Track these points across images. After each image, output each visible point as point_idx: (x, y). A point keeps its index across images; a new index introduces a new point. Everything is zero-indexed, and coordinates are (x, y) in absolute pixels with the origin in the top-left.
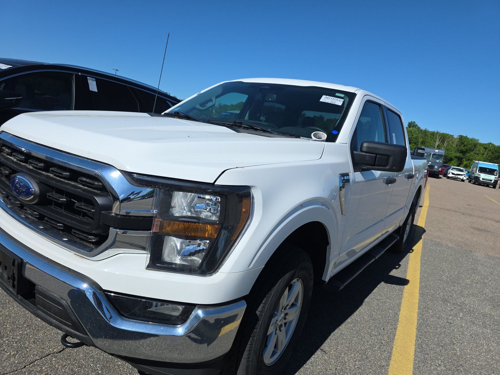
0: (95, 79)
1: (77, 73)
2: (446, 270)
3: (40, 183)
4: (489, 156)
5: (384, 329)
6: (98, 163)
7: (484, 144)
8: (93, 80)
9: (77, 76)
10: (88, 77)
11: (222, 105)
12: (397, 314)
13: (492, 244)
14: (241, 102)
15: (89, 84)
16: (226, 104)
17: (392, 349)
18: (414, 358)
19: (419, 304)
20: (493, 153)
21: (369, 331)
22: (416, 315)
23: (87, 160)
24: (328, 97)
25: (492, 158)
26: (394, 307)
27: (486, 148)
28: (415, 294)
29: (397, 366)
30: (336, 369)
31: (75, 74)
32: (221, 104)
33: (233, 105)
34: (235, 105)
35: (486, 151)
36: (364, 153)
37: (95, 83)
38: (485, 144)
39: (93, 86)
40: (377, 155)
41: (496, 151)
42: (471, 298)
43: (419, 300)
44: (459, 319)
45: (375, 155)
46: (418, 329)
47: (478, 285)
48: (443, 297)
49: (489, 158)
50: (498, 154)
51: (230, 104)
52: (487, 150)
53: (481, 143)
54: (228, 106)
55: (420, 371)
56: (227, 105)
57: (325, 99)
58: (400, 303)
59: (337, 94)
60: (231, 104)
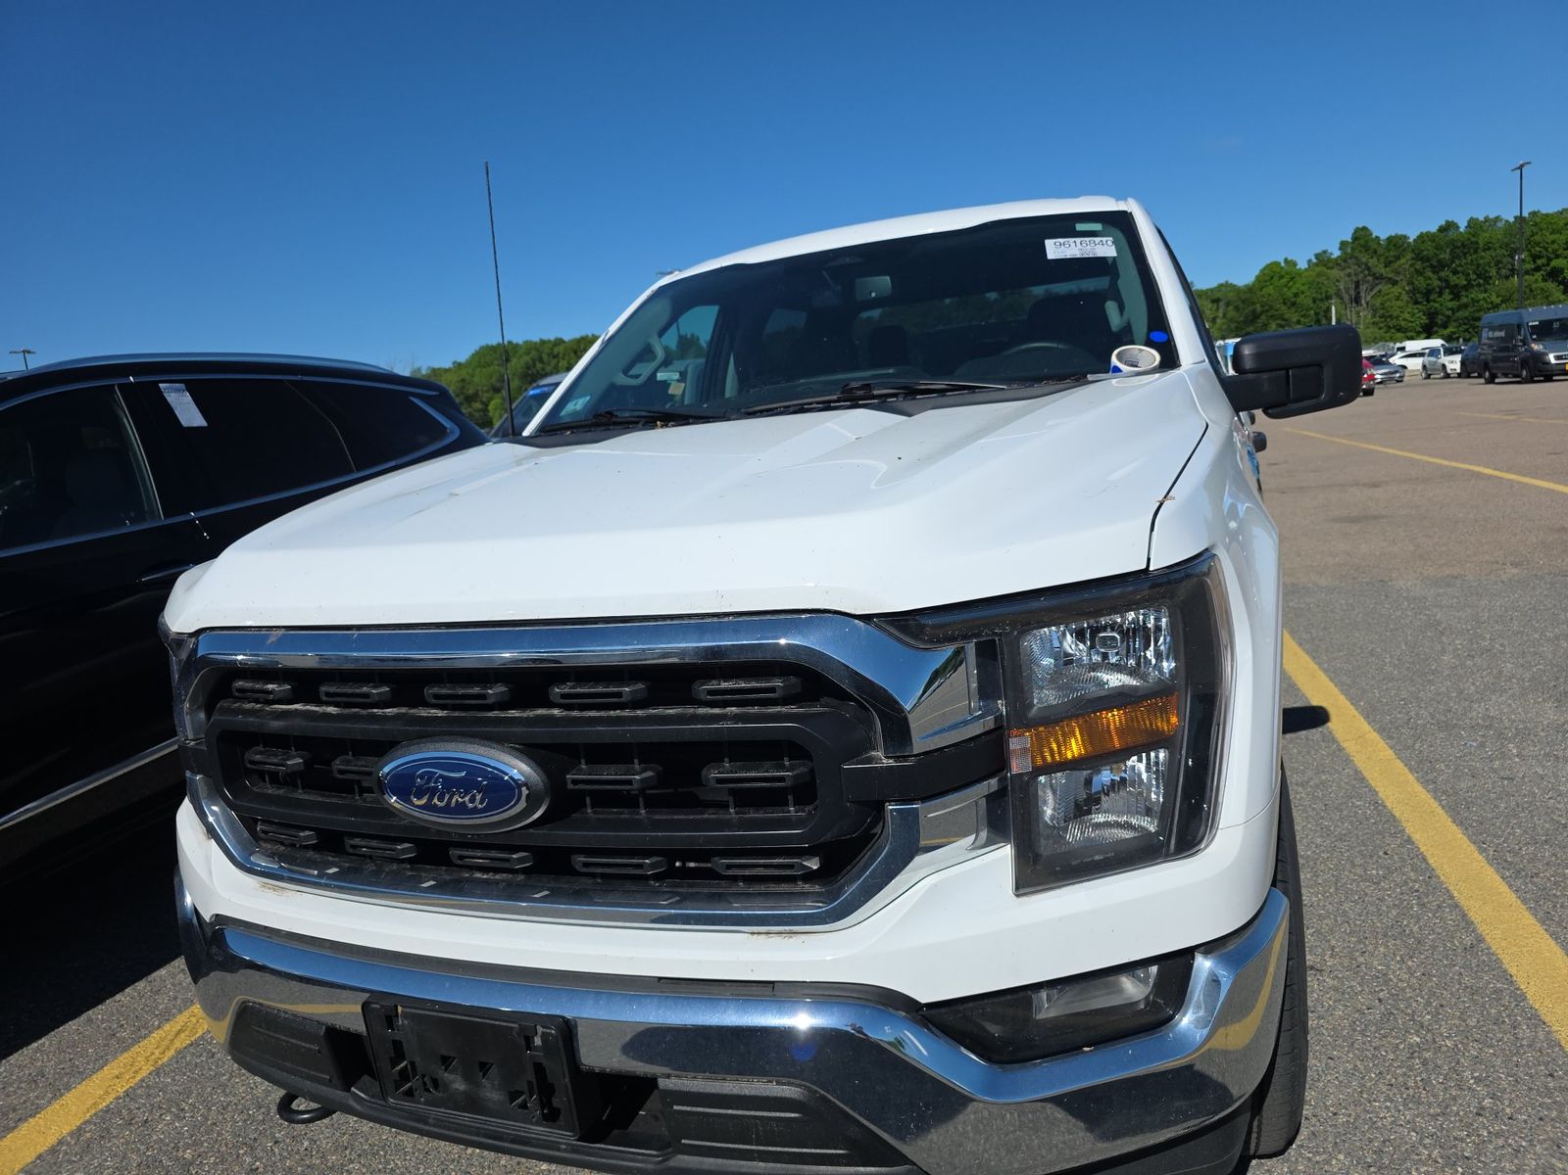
0: (182, 386)
1: (123, 381)
2: (1378, 650)
3: (529, 750)
4: (1231, 320)
5: (1386, 853)
6: (769, 617)
7: (1207, 290)
8: (178, 390)
9: (126, 388)
10: (160, 385)
11: (424, 372)
12: (1378, 805)
13: (1412, 548)
14: (482, 348)
15: (173, 405)
16: (436, 367)
17: (1452, 897)
18: (1519, 898)
19: (1399, 758)
20: (1237, 308)
21: (1359, 871)
22: (1418, 788)
23: (715, 620)
24: (1062, 240)
25: (1238, 323)
26: (1354, 787)
27: (1216, 301)
28: (1367, 736)
29: (1499, 932)
30: (1380, 1000)
31: (119, 385)
32: (419, 369)
33: (460, 364)
34: (467, 360)
35: (1218, 308)
36: (1250, 376)
37: (187, 397)
38: (1212, 290)
39: (188, 413)
40: (1287, 370)
41: (1243, 302)
42: (1494, 698)
43: (1391, 748)
44: (1517, 760)
45: (1283, 373)
46: (1461, 823)
47: (1478, 660)
48: (1432, 719)
49: (1233, 326)
50: (1250, 309)
51: (448, 365)
52: (1221, 304)
53: (1202, 291)
54: (446, 371)
55: (1558, 922)
56: (439, 369)
57: (1056, 249)
58: (1357, 772)
59: (1080, 227)
60: (454, 363)
